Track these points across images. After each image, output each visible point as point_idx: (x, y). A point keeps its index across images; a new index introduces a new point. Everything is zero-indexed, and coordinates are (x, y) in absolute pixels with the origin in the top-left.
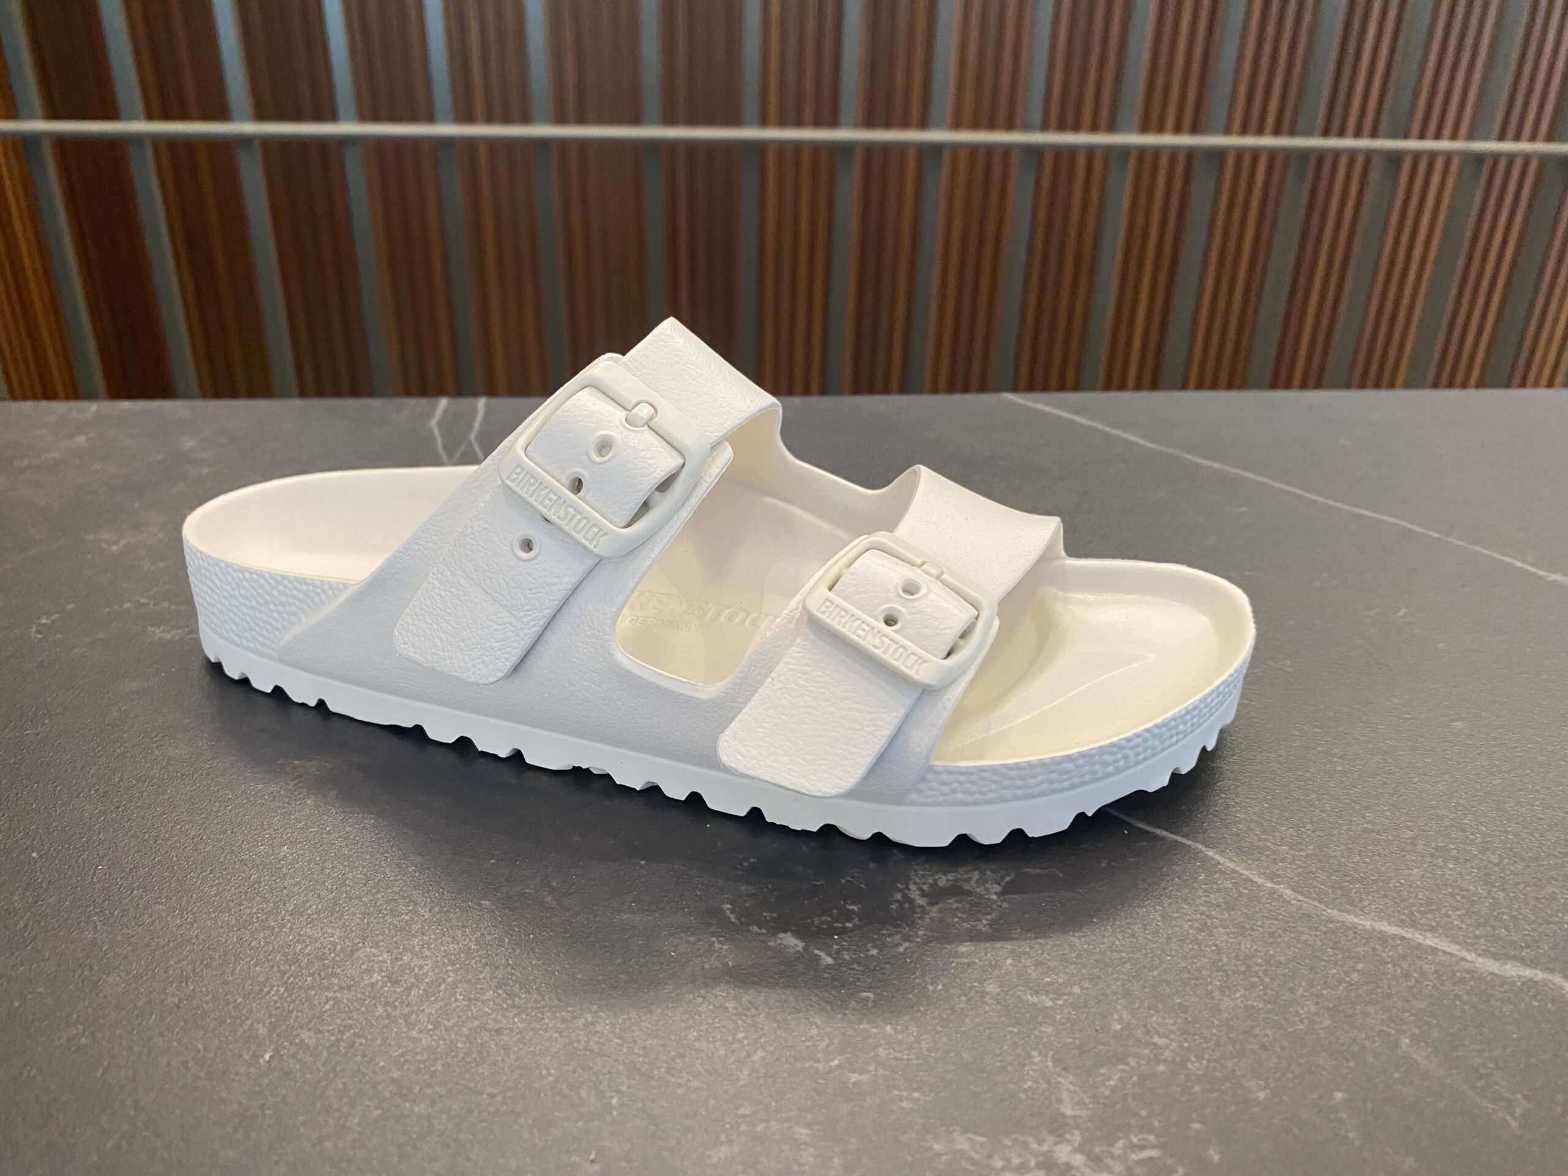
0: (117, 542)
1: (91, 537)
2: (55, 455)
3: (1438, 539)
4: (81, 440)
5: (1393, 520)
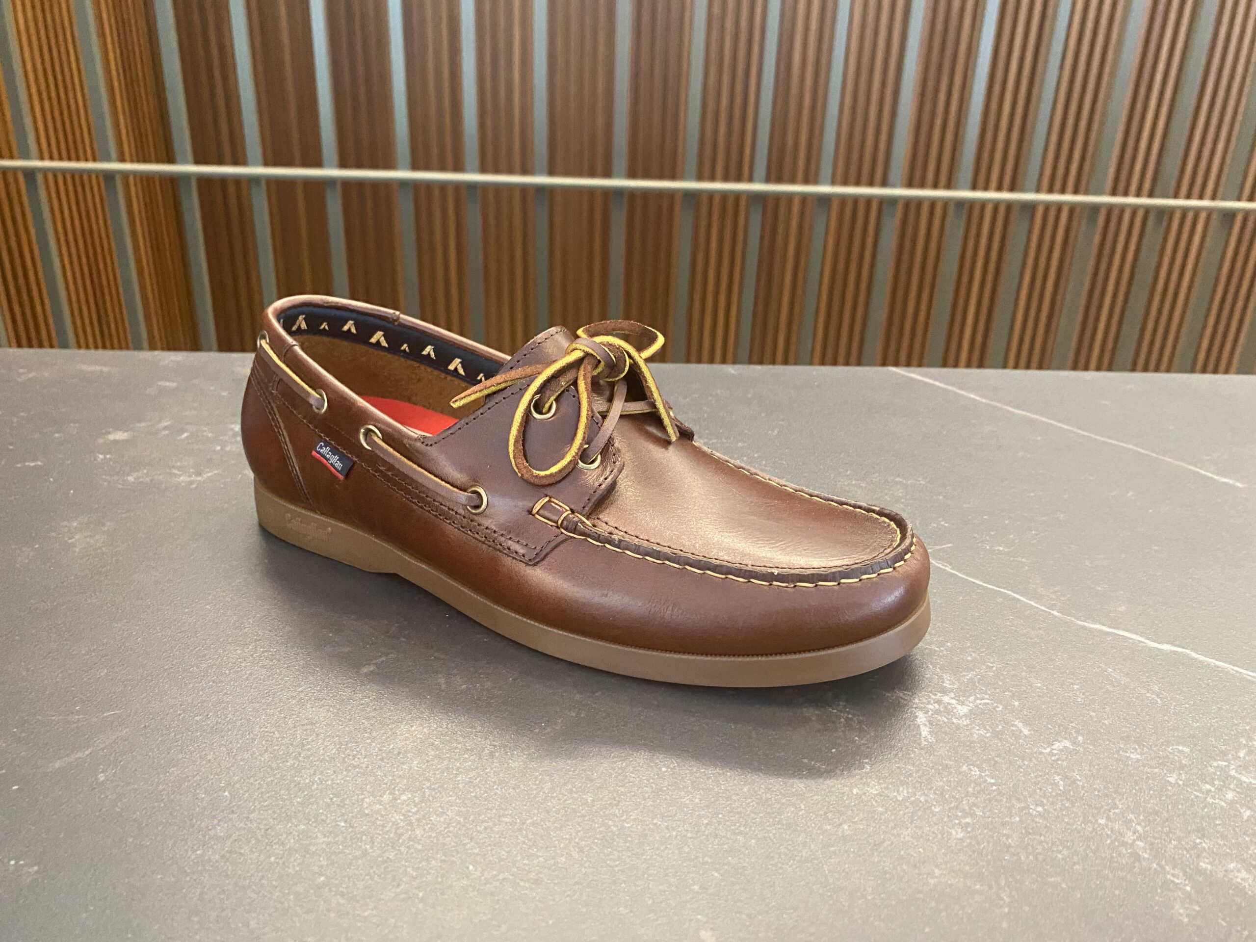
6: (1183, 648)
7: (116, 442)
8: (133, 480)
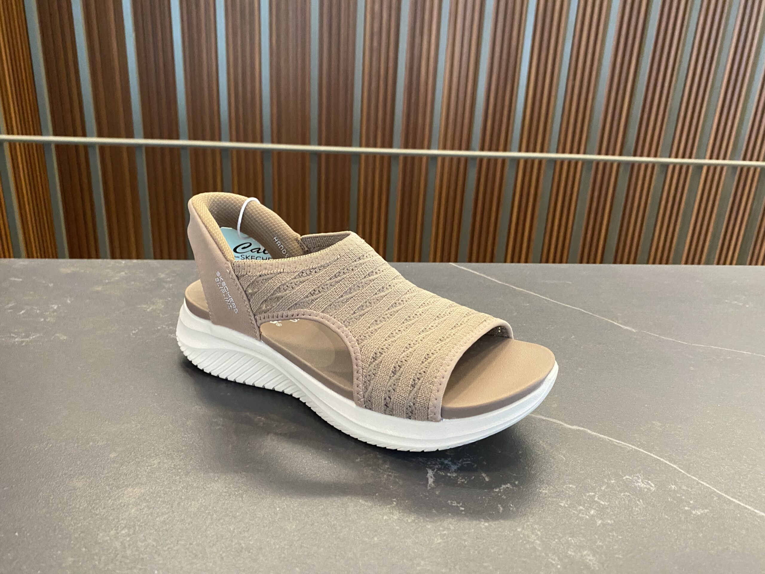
0: (149, 308)
1: (139, 306)
2: (117, 278)
3: (591, 315)
4: (123, 273)
5: (579, 309)
6: (584, 427)
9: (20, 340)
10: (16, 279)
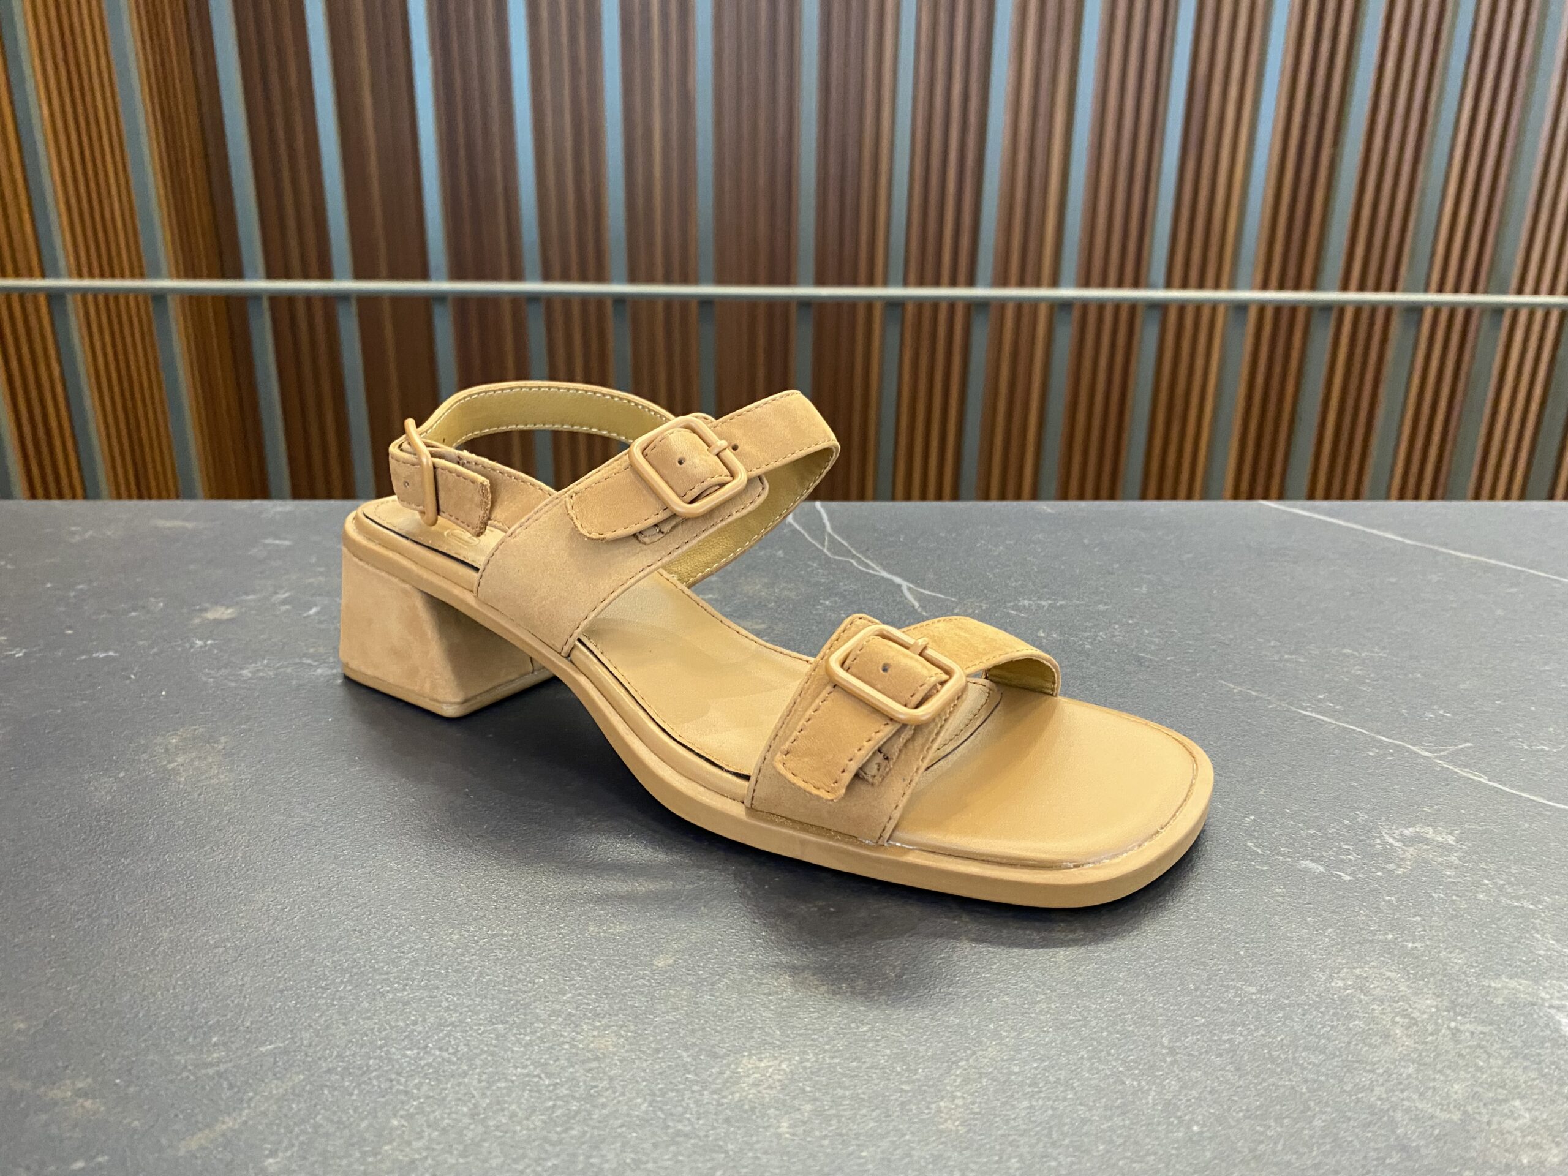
7: (218, 622)
8: (250, 675)
9: (329, 672)
10: (277, 542)
